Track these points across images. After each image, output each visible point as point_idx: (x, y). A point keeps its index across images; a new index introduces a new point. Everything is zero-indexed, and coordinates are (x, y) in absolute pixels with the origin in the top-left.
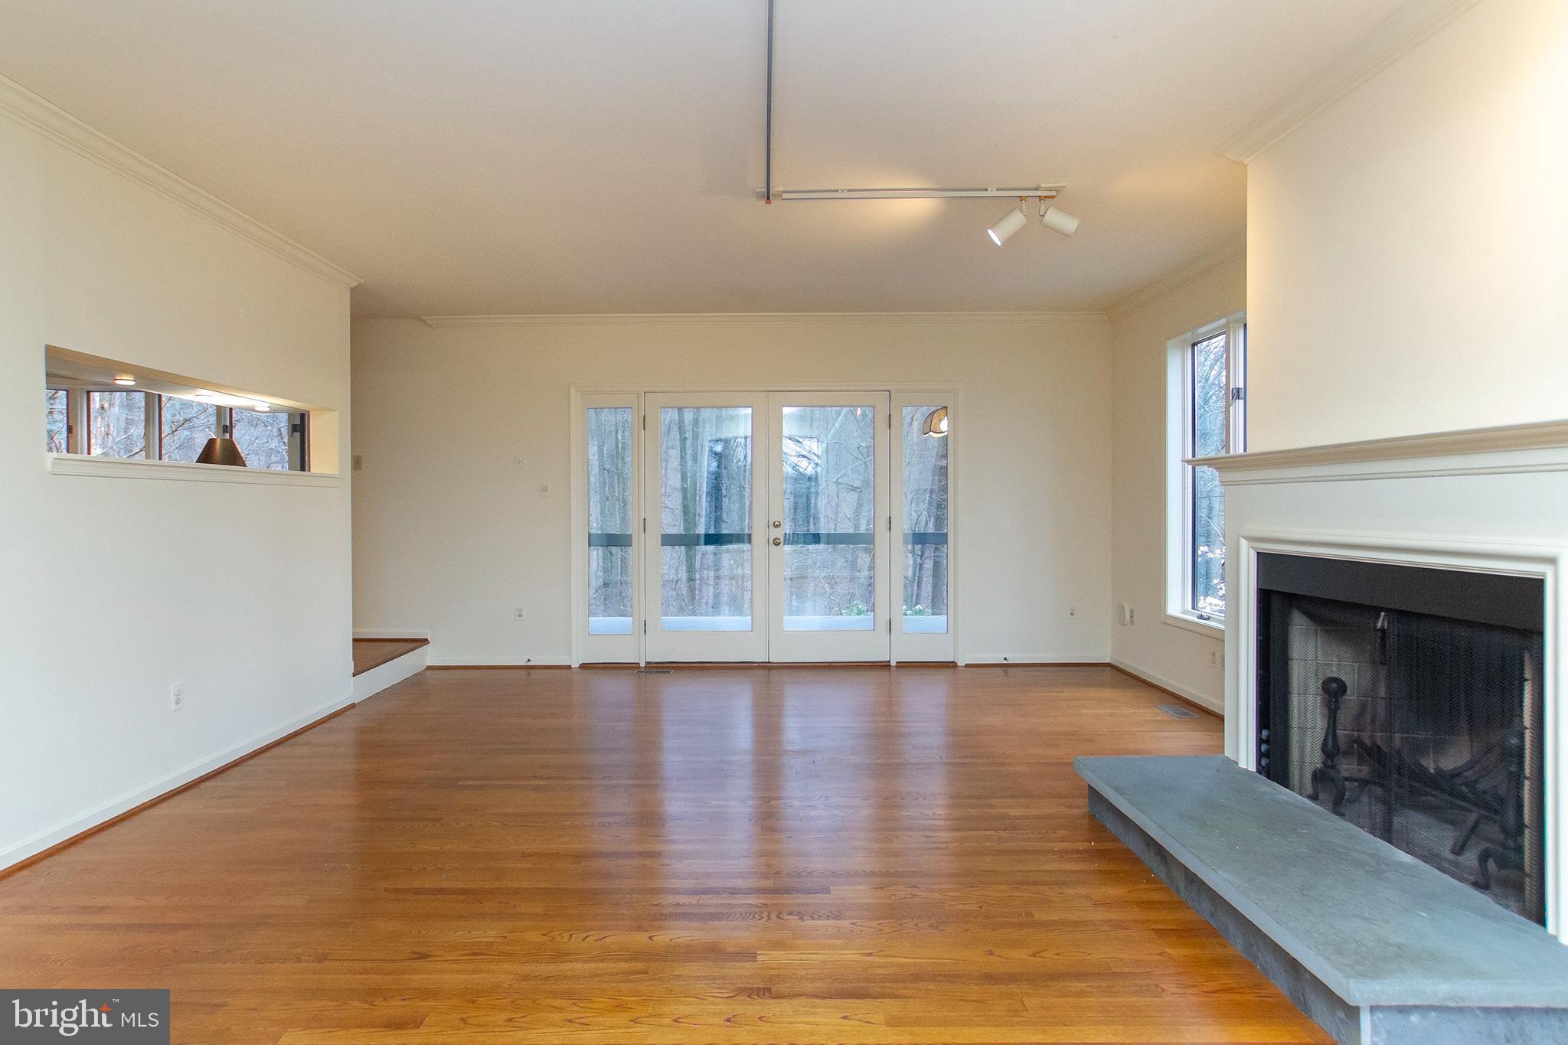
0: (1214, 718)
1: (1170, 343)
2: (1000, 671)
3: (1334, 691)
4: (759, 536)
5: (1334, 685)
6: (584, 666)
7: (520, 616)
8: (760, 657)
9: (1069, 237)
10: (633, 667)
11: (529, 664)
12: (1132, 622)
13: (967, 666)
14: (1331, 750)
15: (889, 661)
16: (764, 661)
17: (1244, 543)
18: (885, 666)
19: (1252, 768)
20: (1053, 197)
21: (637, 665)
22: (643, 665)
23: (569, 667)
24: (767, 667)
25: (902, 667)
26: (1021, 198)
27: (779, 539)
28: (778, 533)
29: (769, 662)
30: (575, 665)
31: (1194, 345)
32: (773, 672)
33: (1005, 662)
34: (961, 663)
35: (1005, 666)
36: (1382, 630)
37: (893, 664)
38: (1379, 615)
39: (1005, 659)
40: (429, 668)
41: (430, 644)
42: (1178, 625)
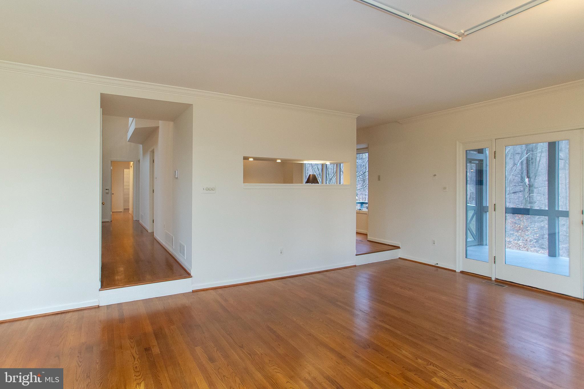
4: (575, 220)
6: (462, 272)
7: (434, 243)
10: (487, 279)
11: (437, 265)
21: (490, 279)
22: (493, 279)
23: (455, 271)
30: (458, 270)
40: (400, 258)
41: (400, 249)
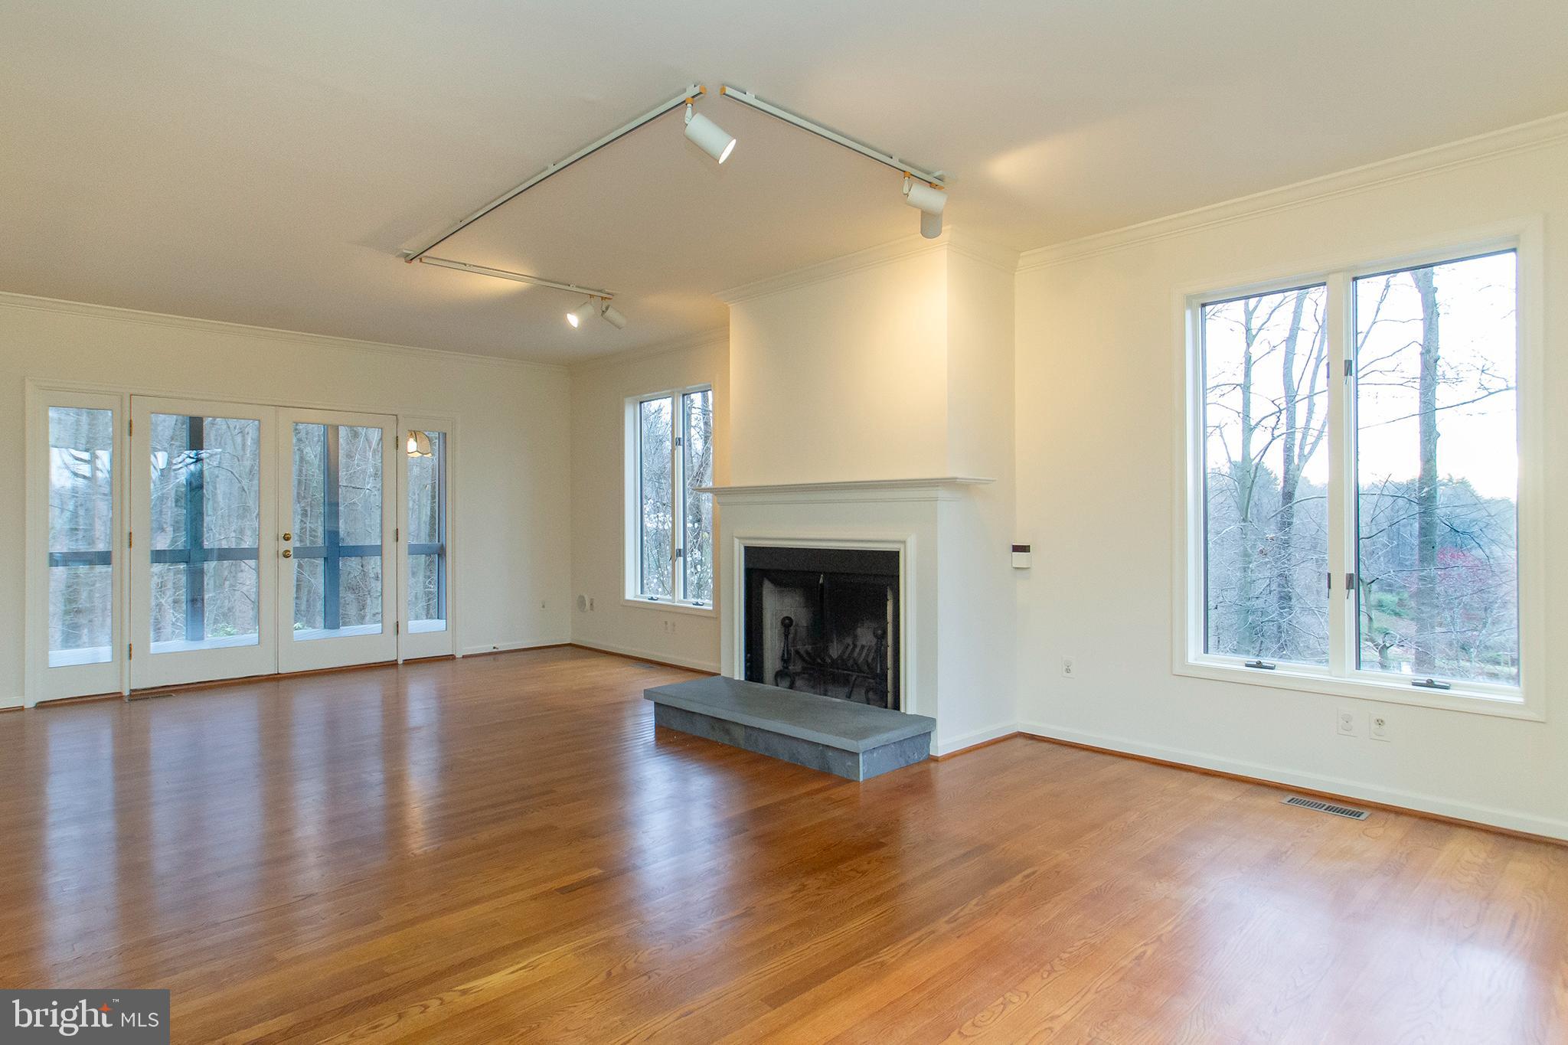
0: (669, 668)
1: (627, 400)
2: (491, 658)
3: (787, 623)
4: (267, 551)
5: (787, 621)
6: (42, 705)
8: (268, 670)
9: (620, 329)
10: (116, 697)
12: (592, 609)
13: (463, 657)
14: (785, 660)
15: (396, 660)
16: (272, 673)
17: (736, 541)
18: (393, 664)
19: (743, 679)
20: (610, 299)
21: (118, 695)
22: (126, 693)
23: (21, 708)
24: (276, 678)
25: (408, 664)
26: (591, 296)
27: (289, 551)
28: (289, 546)
29: (278, 674)
30: (29, 705)
31: (641, 403)
32: (283, 684)
33: (495, 650)
34: (459, 655)
35: (495, 654)
36: (822, 585)
37: (400, 662)
38: (820, 576)
39: (494, 648)
42: (635, 606)
